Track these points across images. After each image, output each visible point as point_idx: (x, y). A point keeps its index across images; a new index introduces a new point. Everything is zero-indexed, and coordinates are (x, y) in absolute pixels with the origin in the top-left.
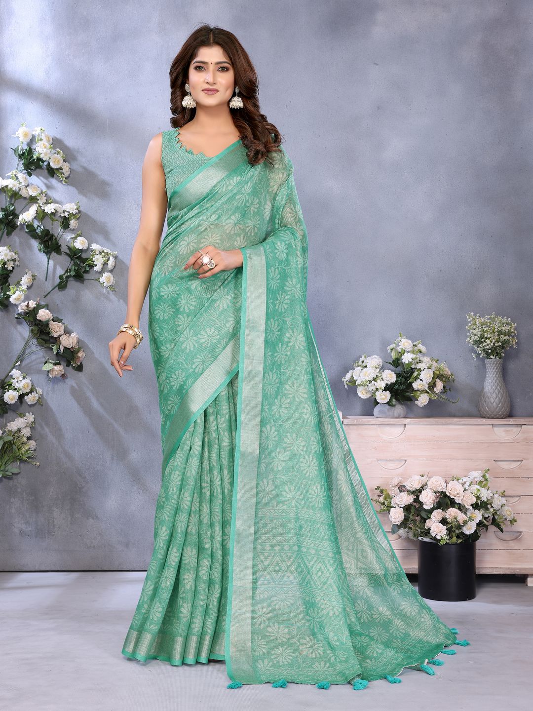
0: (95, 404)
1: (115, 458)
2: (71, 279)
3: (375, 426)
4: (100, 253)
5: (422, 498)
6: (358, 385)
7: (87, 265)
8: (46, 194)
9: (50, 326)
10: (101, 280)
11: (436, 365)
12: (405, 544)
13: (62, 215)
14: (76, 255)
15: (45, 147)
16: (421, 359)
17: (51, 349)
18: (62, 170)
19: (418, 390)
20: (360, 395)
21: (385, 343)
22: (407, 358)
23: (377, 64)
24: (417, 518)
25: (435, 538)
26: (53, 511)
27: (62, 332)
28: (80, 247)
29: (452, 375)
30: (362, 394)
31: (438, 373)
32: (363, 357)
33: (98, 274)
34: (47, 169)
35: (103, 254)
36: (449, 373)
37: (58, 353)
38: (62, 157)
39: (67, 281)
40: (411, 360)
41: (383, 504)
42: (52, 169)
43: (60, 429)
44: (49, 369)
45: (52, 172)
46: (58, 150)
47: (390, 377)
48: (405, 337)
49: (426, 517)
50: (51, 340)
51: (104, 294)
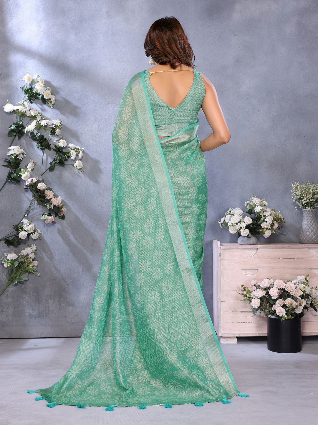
0: (72, 238)
1: (85, 270)
2: (57, 164)
3: (240, 250)
4: (74, 149)
5: (271, 292)
6: (230, 225)
7: (66, 156)
8: (41, 114)
9: (45, 193)
10: (75, 165)
11: (274, 213)
12: (258, 319)
13: (51, 127)
14: (59, 150)
15: (41, 86)
16: (266, 210)
17: (46, 207)
18: (51, 99)
19: (264, 228)
20: (230, 231)
21: (243, 200)
22: (258, 209)
23: (236, 35)
24: (267, 304)
25: (279, 316)
26: (48, 302)
27: (53, 196)
28: (62, 146)
29: (284, 219)
30: (232, 231)
31: (275, 217)
32: (230, 208)
33: (72, 161)
34: (42, 99)
35: (76, 149)
36: (282, 218)
37: (50, 209)
38: (51, 92)
39: (54, 166)
40: (260, 210)
41: (246, 296)
42: (45, 99)
43: (52, 254)
44: (46, 218)
45: (44, 101)
46: (48, 88)
47: (248, 220)
48: (256, 197)
49: (273, 304)
50: (46, 201)
51: (76, 174)
